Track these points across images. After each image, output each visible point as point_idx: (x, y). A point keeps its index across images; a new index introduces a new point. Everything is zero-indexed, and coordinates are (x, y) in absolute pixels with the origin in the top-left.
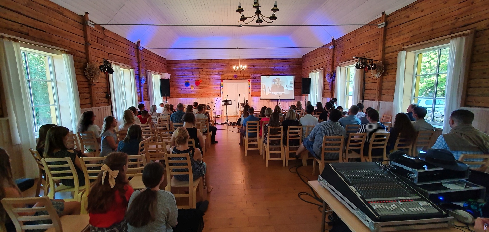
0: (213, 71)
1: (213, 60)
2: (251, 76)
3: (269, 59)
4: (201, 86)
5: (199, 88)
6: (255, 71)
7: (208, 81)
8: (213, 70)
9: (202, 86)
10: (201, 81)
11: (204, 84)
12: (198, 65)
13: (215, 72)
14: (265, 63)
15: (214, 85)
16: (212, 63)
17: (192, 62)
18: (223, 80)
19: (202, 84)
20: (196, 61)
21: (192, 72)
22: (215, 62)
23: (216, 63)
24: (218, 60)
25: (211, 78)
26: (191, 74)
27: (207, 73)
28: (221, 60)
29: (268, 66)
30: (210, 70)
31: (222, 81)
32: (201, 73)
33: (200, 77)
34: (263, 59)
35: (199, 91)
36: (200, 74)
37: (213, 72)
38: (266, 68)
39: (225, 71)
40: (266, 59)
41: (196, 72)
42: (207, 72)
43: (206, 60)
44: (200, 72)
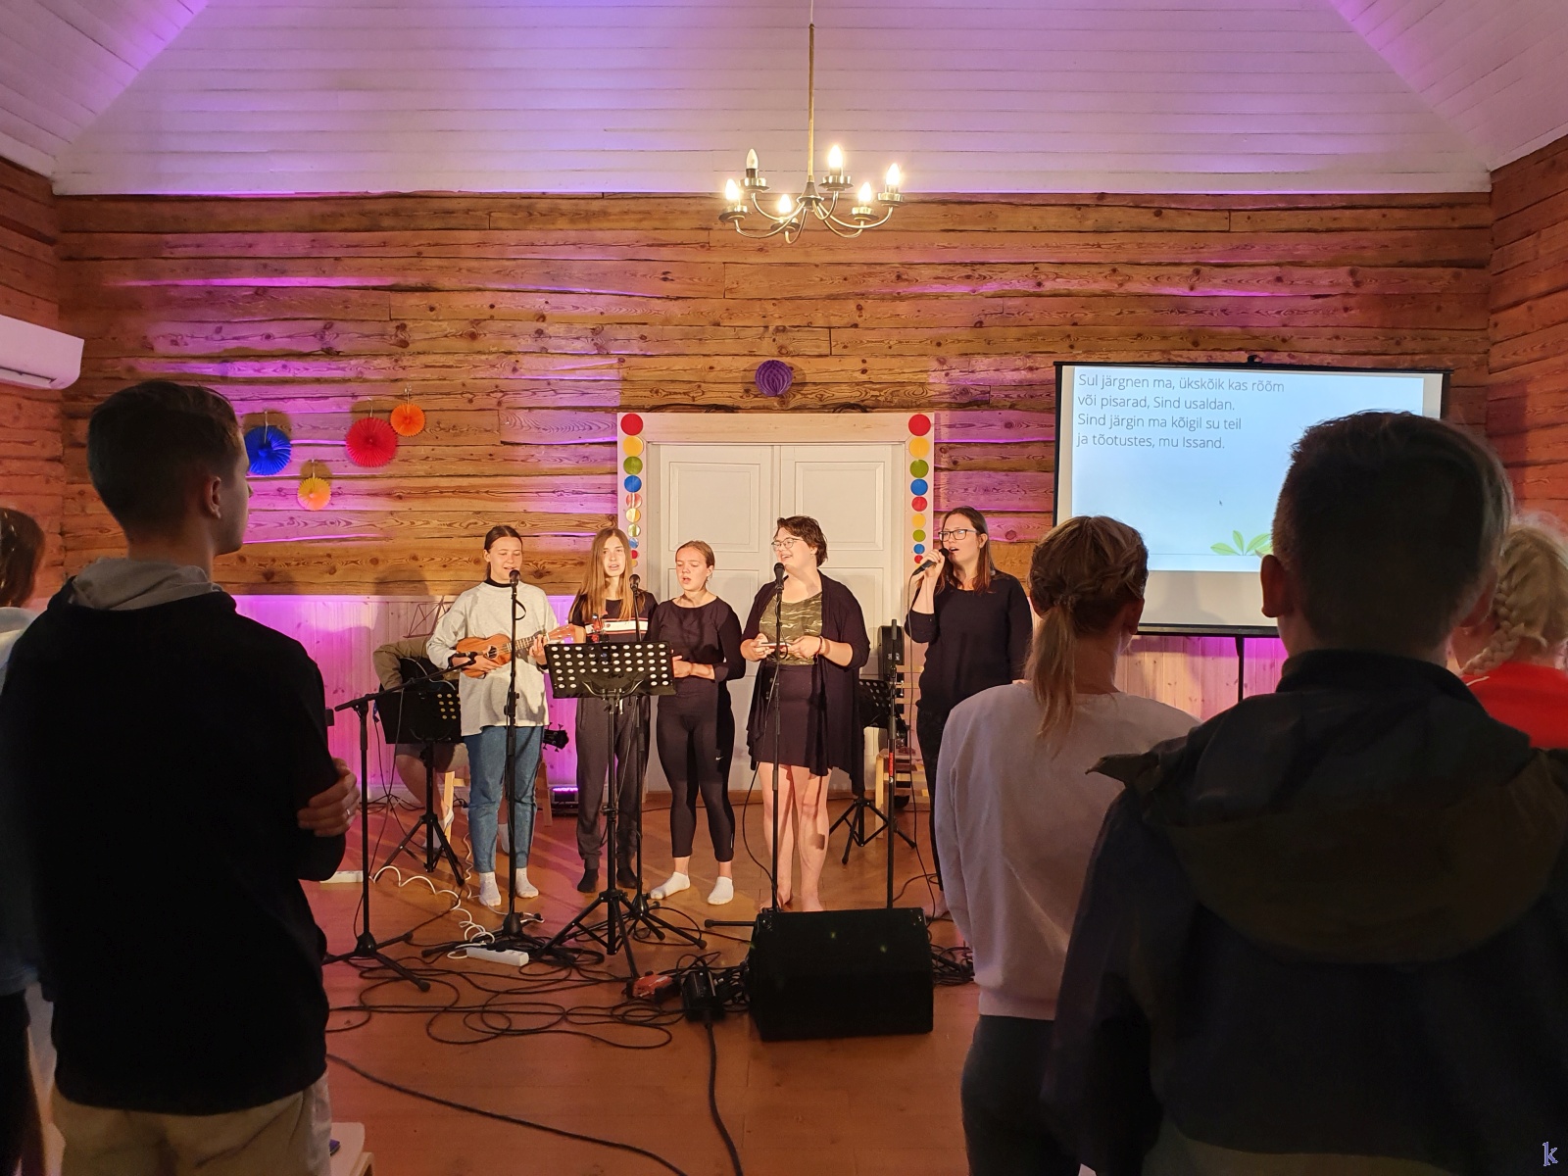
0: (542, 318)
1: (543, 205)
2: (938, 382)
3: (1138, 202)
4: (405, 468)
5: (389, 494)
6: (979, 324)
7: (488, 420)
8: (537, 302)
9: (422, 468)
10: (408, 420)
11: (439, 451)
12: (380, 252)
13: (560, 329)
14: (1092, 239)
15: (546, 466)
16: (530, 234)
17: (324, 217)
18: (642, 415)
19: (423, 451)
20: (369, 206)
21: (320, 324)
22: (562, 223)
23: (573, 235)
24: (596, 205)
25: (516, 392)
26: (313, 346)
27: (473, 336)
28: (632, 205)
29: (1129, 278)
30: (507, 303)
31: (633, 427)
32: (417, 336)
33: (400, 374)
34: (1074, 203)
35: (391, 521)
36: (404, 344)
37: (541, 325)
38: (1107, 295)
39: (666, 322)
40: (1102, 196)
41: (366, 328)
42: (476, 322)
43: (464, 204)
44: (402, 327)
